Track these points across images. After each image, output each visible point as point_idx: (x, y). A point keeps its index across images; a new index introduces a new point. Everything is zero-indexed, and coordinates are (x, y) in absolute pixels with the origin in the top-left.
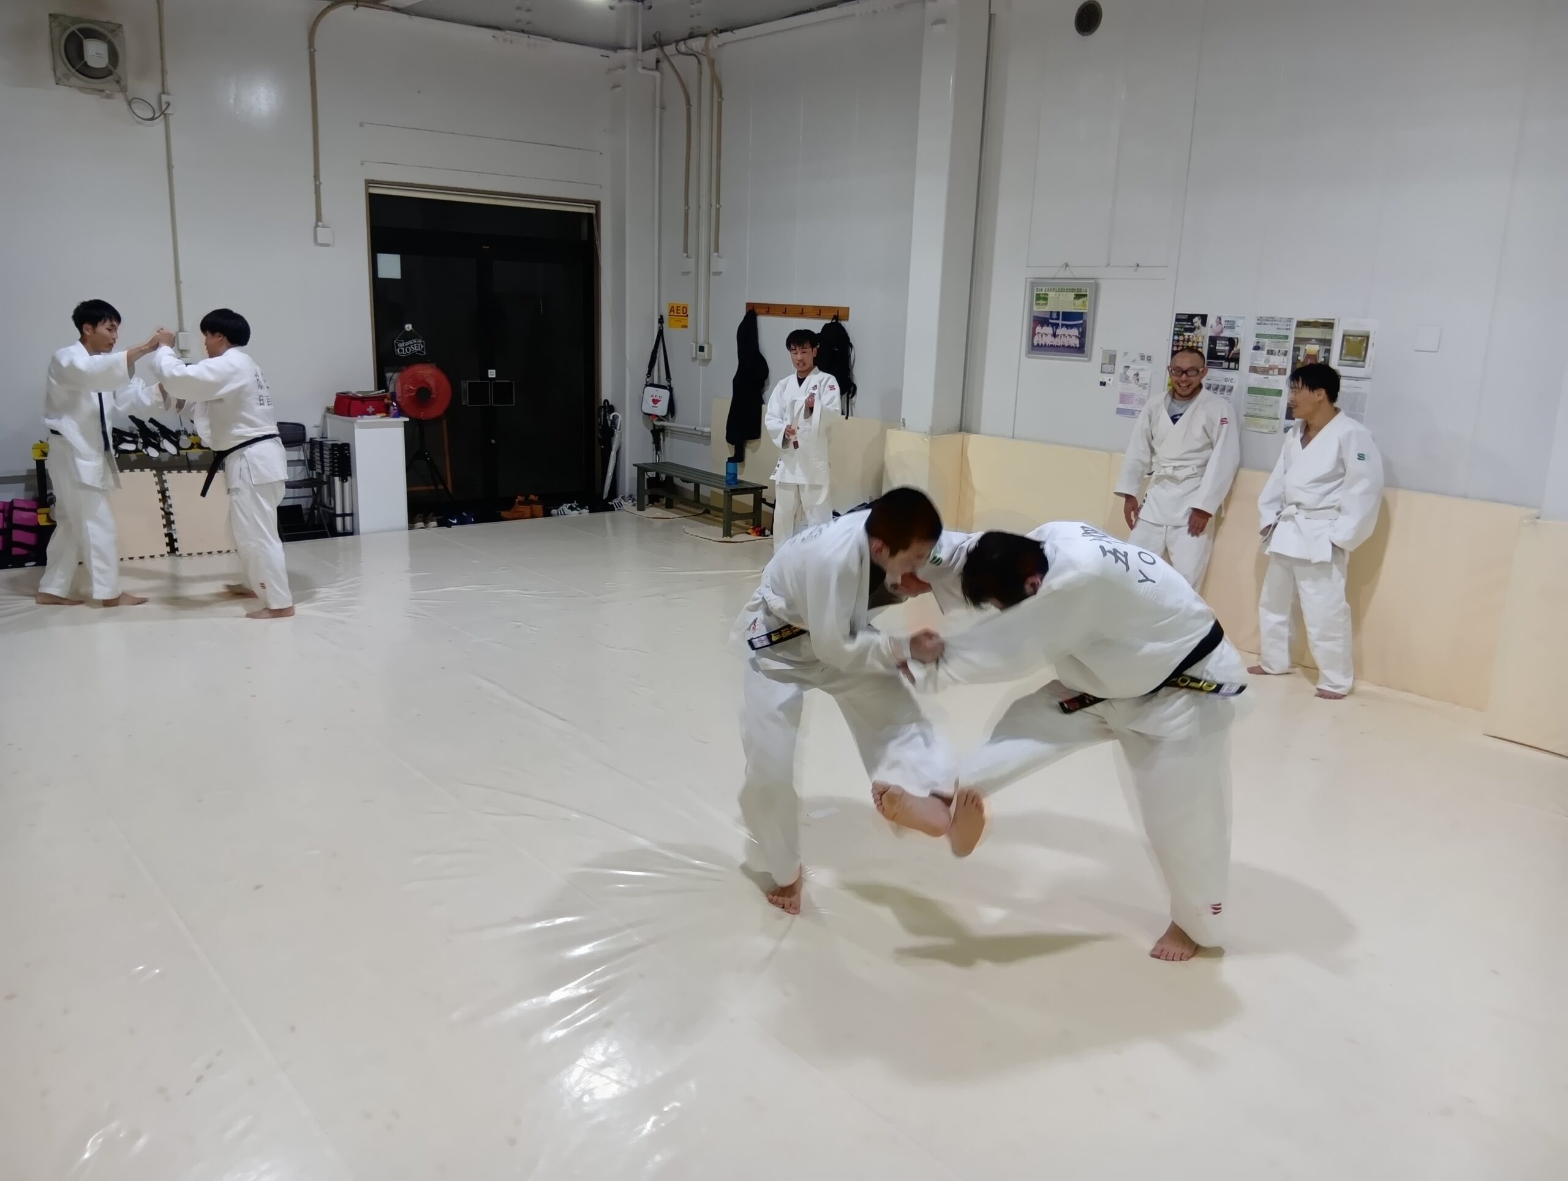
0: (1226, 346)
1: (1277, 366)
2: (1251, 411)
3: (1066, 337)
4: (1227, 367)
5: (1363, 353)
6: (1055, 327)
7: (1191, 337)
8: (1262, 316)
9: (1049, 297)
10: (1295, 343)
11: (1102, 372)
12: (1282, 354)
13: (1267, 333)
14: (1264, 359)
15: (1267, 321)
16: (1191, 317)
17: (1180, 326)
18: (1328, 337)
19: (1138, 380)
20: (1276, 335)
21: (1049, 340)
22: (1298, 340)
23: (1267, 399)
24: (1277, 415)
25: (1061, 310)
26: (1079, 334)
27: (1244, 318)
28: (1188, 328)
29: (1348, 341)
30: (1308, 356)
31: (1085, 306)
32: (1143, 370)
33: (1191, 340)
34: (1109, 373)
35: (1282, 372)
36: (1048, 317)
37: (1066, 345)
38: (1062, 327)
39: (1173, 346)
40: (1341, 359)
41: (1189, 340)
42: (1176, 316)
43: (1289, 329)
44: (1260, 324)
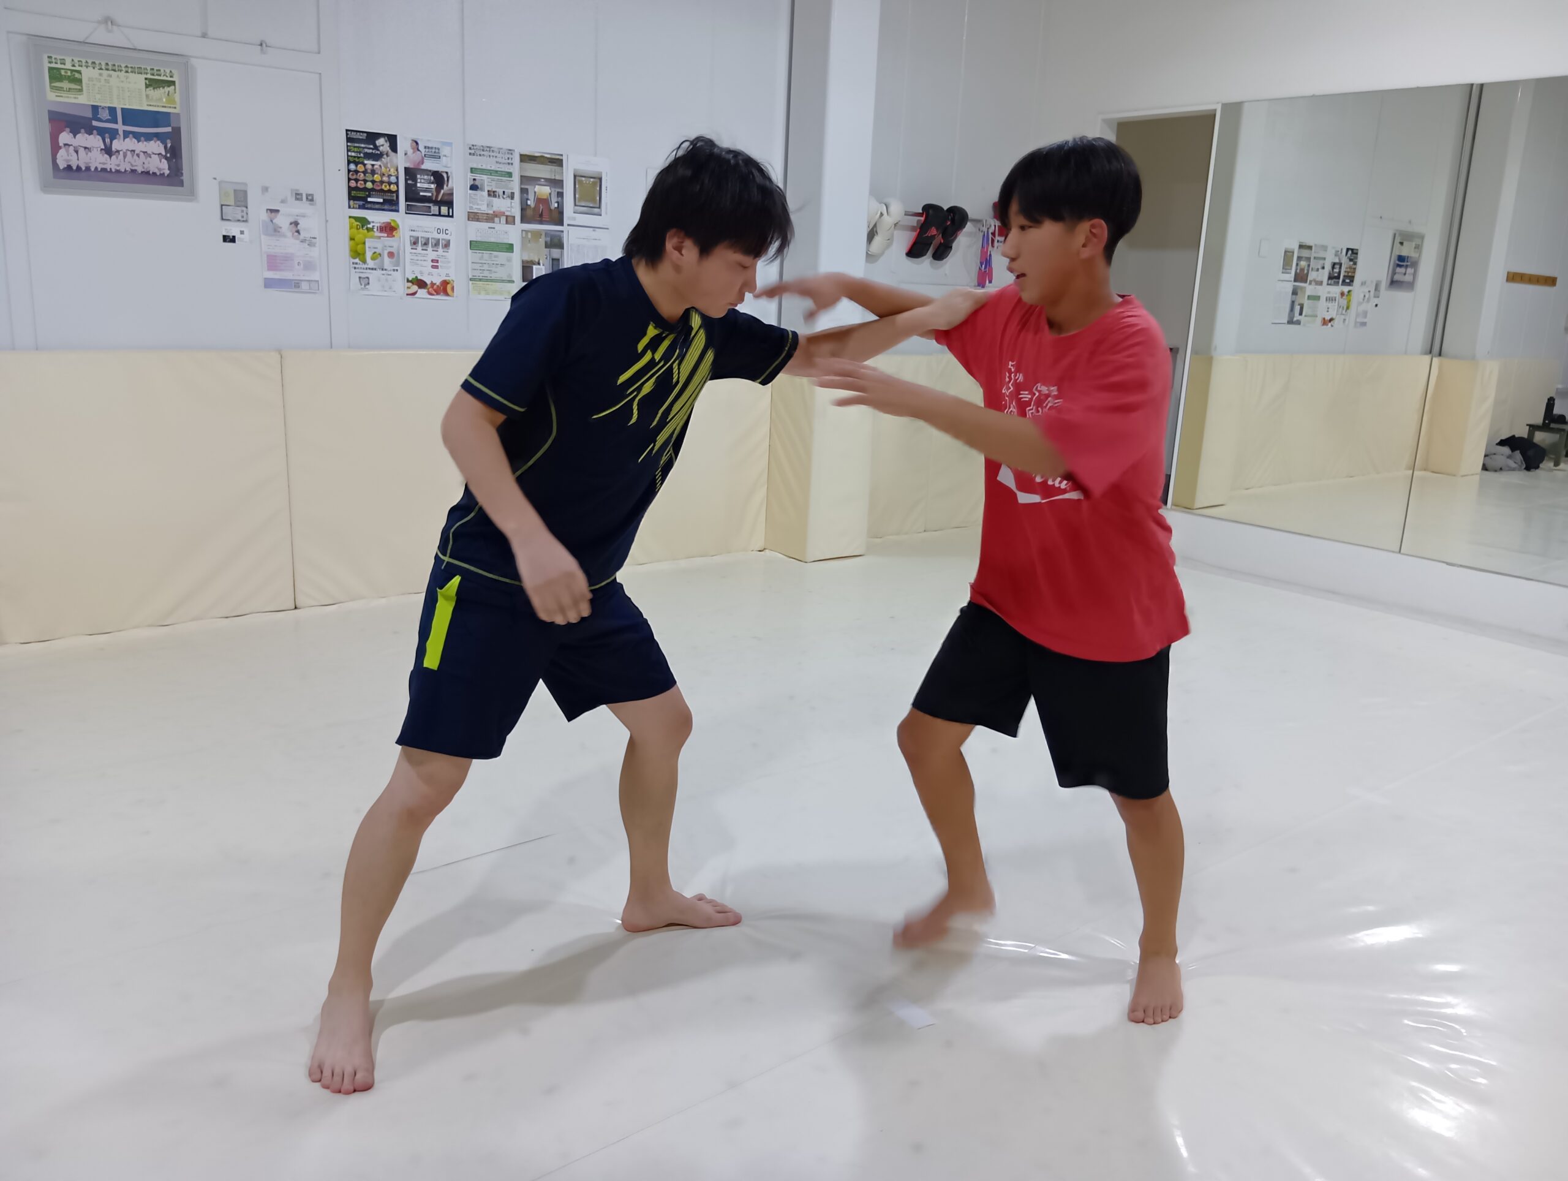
0: (433, 183)
1: (504, 213)
2: (477, 274)
3: (138, 155)
4: (438, 213)
5: (598, 198)
6: (107, 135)
7: (375, 167)
8: (474, 144)
9: (84, 81)
10: (522, 183)
11: (222, 219)
12: (509, 197)
13: (484, 167)
14: (485, 203)
15: (483, 150)
16: (372, 137)
17: (356, 149)
18: (558, 177)
19: (298, 232)
20: (497, 171)
21: (98, 160)
22: (524, 179)
23: (496, 257)
24: (511, 277)
25: (119, 105)
26: (166, 154)
27: (450, 144)
28: (369, 153)
29: (581, 182)
30: (539, 201)
31: (174, 102)
32: (304, 216)
33: (379, 173)
34: (239, 220)
35: (510, 220)
36: (89, 115)
37: (140, 169)
38: (124, 139)
39: (349, 180)
40: (575, 205)
41: (373, 172)
42: (347, 134)
43: (512, 164)
44: (474, 154)
